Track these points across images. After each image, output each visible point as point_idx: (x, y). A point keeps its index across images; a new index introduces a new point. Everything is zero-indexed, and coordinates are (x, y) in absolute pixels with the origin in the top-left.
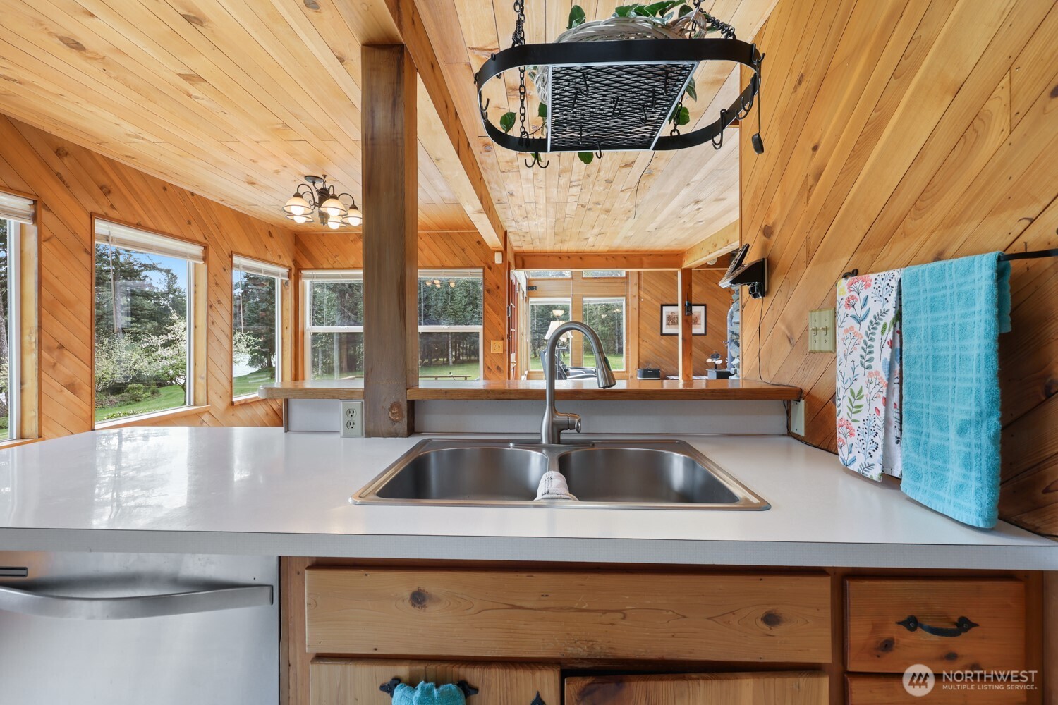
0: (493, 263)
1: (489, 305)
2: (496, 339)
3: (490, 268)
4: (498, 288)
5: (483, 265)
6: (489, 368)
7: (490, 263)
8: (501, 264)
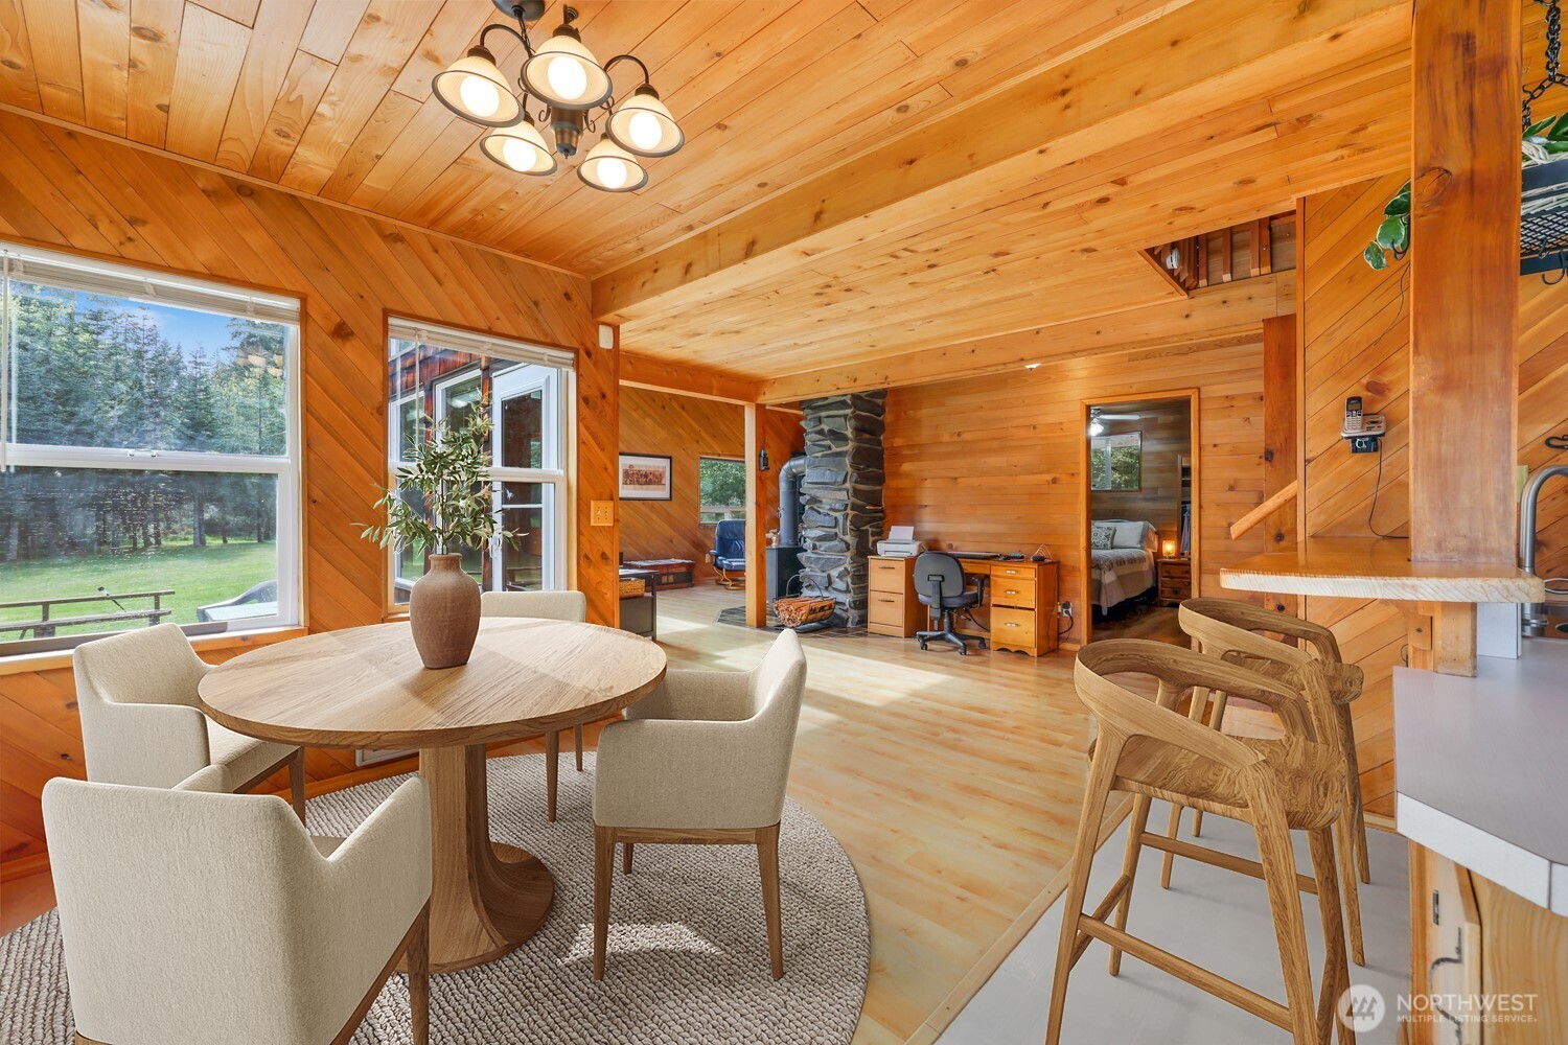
0: (596, 344)
1: (587, 428)
2: (599, 498)
3: (589, 354)
4: (604, 396)
5: (576, 345)
6: (587, 557)
7: (589, 345)
8: (608, 350)
